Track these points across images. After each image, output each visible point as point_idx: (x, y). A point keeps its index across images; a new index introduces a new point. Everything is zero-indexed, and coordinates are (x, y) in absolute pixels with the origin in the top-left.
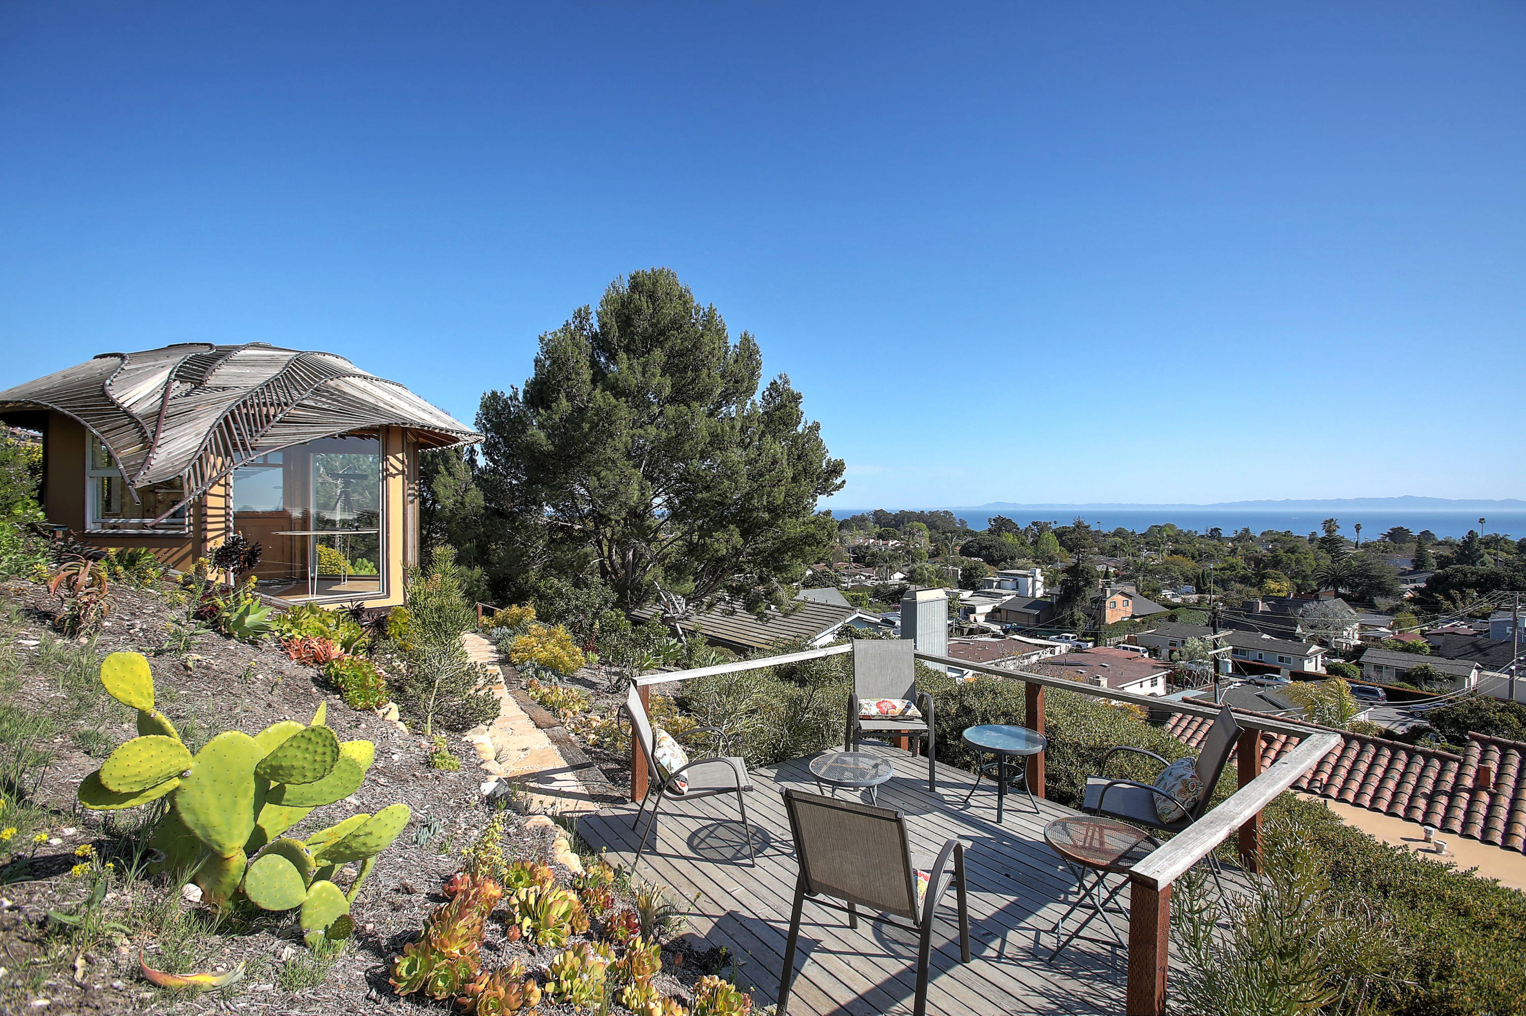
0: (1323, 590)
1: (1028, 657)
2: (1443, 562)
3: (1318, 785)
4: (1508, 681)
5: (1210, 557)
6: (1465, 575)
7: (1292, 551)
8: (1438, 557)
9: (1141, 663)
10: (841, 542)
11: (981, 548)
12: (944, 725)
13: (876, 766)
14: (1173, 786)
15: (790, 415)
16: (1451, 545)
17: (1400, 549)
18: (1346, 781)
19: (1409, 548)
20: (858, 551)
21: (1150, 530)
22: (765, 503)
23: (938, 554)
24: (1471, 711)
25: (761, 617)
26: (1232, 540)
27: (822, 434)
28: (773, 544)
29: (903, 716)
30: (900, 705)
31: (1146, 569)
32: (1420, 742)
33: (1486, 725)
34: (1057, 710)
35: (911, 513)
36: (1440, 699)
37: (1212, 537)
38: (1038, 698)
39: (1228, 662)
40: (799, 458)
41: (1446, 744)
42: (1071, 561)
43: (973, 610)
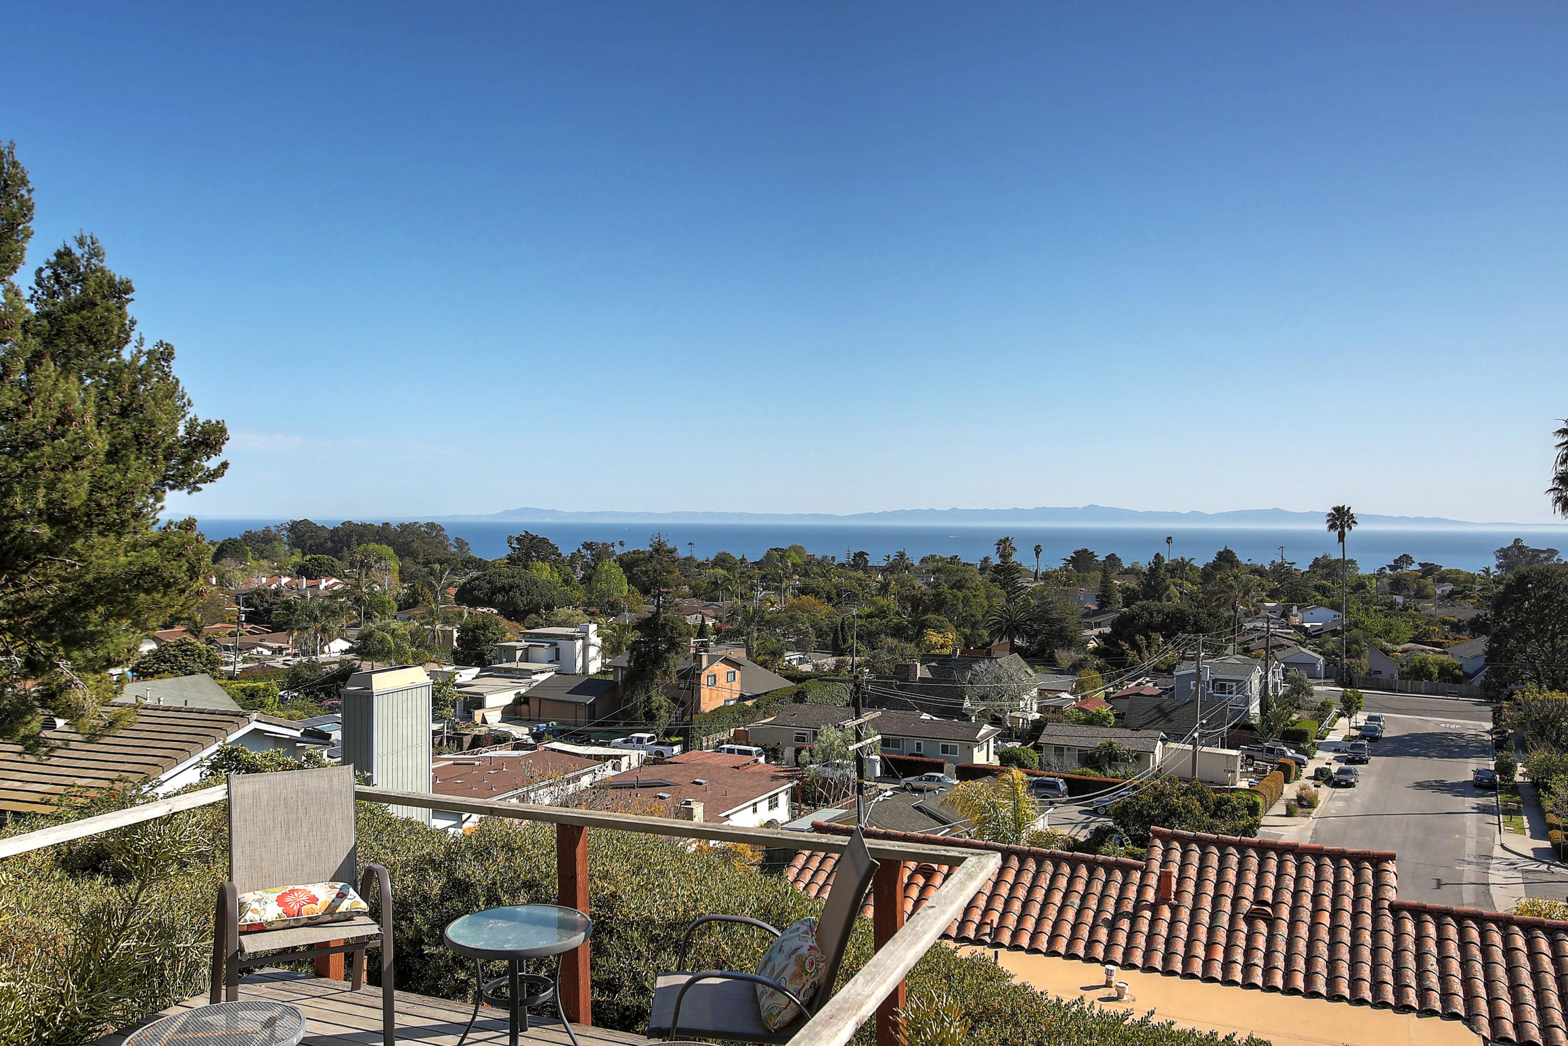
0: (996, 642)
1: (578, 778)
2: (1130, 597)
3: (988, 931)
4: (1191, 754)
5: (852, 598)
6: (1151, 615)
7: (959, 585)
8: (1124, 590)
9: (754, 773)
10: (220, 583)
11: (495, 591)
12: (418, 919)
13: (270, 1023)
14: (784, 969)
15: (104, 324)
16: (1137, 574)
17: (1084, 580)
18: (1021, 919)
19: (1093, 578)
20: (256, 601)
21: (768, 556)
22: (41, 504)
23: (416, 603)
24: (1156, 799)
25: (32, 745)
26: (883, 570)
27: (177, 368)
28: (63, 590)
29: (332, 913)
30: (324, 893)
31: (762, 618)
32: (1103, 849)
33: (1170, 815)
34: (617, 868)
35: (365, 526)
36: (1125, 786)
37: (855, 566)
38: (579, 850)
39: (875, 761)
40: (124, 413)
41: (1131, 847)
42: (647, 609)
43: (478, 702)
